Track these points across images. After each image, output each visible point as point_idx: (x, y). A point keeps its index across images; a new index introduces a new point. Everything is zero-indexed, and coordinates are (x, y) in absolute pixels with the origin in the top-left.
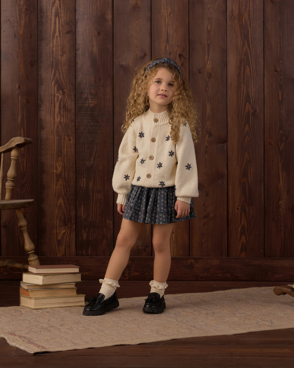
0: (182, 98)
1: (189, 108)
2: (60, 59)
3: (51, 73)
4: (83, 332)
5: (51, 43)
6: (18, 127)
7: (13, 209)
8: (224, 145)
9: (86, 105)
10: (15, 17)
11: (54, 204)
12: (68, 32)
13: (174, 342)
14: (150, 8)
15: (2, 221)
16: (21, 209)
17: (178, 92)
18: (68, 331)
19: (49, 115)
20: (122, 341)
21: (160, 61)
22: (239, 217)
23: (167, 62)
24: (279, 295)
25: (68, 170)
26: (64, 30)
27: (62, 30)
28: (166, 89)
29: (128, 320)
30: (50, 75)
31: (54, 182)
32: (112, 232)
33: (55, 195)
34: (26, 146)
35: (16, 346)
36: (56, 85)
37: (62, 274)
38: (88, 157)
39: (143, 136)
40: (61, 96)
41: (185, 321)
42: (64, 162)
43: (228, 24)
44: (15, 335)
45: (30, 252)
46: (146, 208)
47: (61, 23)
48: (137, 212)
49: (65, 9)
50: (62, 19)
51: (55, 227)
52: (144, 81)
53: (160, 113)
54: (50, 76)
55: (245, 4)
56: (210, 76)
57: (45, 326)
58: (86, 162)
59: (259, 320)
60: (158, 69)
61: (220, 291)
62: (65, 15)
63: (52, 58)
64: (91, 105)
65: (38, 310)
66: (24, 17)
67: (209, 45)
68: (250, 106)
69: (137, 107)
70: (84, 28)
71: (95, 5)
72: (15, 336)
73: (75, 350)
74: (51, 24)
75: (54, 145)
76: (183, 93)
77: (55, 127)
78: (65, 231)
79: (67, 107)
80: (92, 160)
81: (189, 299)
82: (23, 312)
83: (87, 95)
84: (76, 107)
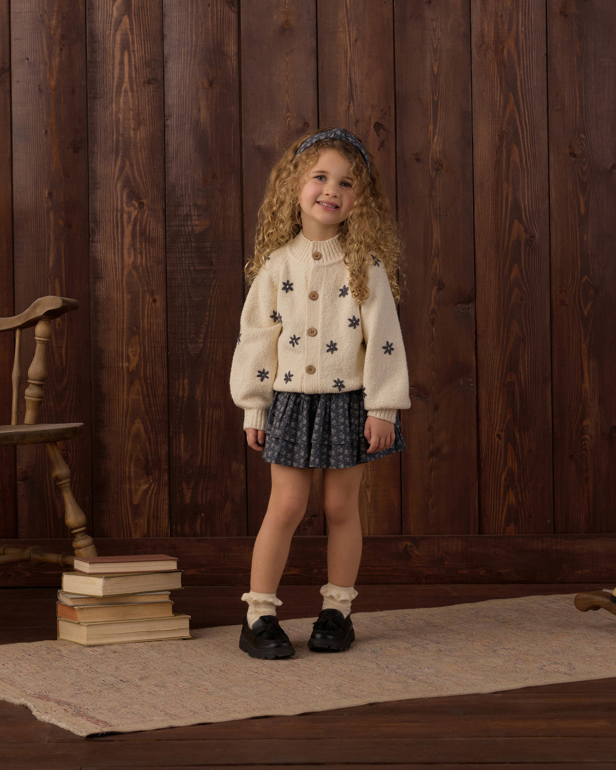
0: (368, 213)
1: (382, 233)
2: (132, 135)
3: (115, 164)
4: (186, 692)
5: (114, 104)
6: (50, 277)
7: (41, 443)
8: (469, 308)
9: (186, 228)
10: (40, 51)
11: (125, 432)
12: (149, 82)
13: (373, 709)
14: (315, 29)
15: (19, 467)
16: (58, 442)
17: (360, 201)
18: (157, 689)
19: (112, 252)
20: (267, 708)
21: (327, 135)
22: (503, 454)
23: (341, 139)
24: (586, 610)
25: (152, 361)
26: (139, 77)
27: (136, 78)
28: (335, 193)
29: (279, 665)
30: (113, 170)
31: (123, 386)
32: (244, 487)
33: (127, 412)
34: (66, 313)
35: (50, 722)
36: (125, 190)
37: (143, 575)
38: (192, 336)
39: (292, 289)
40: (136, 212)
41: (394, 667)
42: (144, 347)
43: (474, 60)
44: (48, 700)
45: (76, 531)
46: (310, 436)
47: (133, 64)
48: (291, 446)
49: (141, 35)
50: (137, 56)
51: (127, 478)
52: (292, 175)
53: (324, 242)
54: (113, 172)
55: (508, 20)
56: (438, 166)
57: (109, 679)
58: (188, 345)
59: (544, 663)
60: (321, 151)
61: (466, 604)
62: (142, 47)
63: (116, 135)
64: (197, 230)
65: (95, 648)
66: (58, 51)
67: (435, 104)
68: (522, 227)
69: (276, 228)
70: (181, 73)
71: (202, 25)
72: (48, 702)
73: (172, 728)
74: (113, 65)
75: (123, 312)
76: (370, 202)
77: (125, 275)
78: (148, 485)
79: (148, 234)
80: (200, 341)
81: (403, 621)
82: (64, 652)
83: (188, 208)
84: (167, 234)
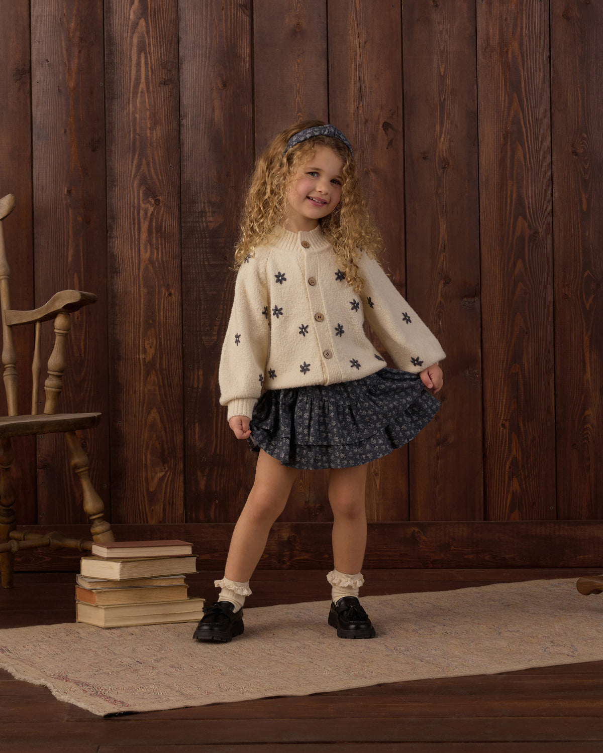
2: (148, 135)
3: (132, 162)
4: (201, 673)
5: (131, 104)
6: (69, 271)
7: (60, 431)
8: (474, 302)
9: (201, 224)
10: (60, 53)
11: (141, 421)
12: (164, 82)
15: (39, 456)
16: (76, 431)
18: (172, 670)
19: (130, 247)
20: (280, 688)
21: (320, 131)
22: (506, 441)
23: (333, 136)
24: (588, 594)
25: (168, 353)
26: (155, 78)
27: (152, 79)
28: (326, 191)
29: (291, 647)
30: (130, 168)
31: (140, 377)
33: (144, 402)
34: (84, 306)
35: (69, 702)
36: (142, 187)
37: (159, 559)
38: (207, 328)
39: (285, 280)
40: (152, 208)
41: (403, 648)
42: (160, 339)
43: (479, 62)
44: (68, 680)
45: (94, 517)
47: (149, 65)
49: (157, 38)
50: (153, 58)
51: (143, 466)
55: (512, 23)
56: (445, 164)
57: (127, 661)
58: (203, 338)
59: (548, 644)
60: (317, 148)
61: (471, 588)
62: (158, 49)
63: (133, 134)
64: (212, 226)
65: (113, 631)
66: (77, 53)
67: (442, 105)
68: (526, 223)
70: (196, 74)
71: (216, 28)
72: (68, 683)
74: (131, 66)
75: (140, 306)
77: (141, 270)
78: (163, 473)
79: (163, 229)
80: (214, 333)
81: (411, 604)
82: (83, 634)
83: (202, 205)
84: (182, 230)
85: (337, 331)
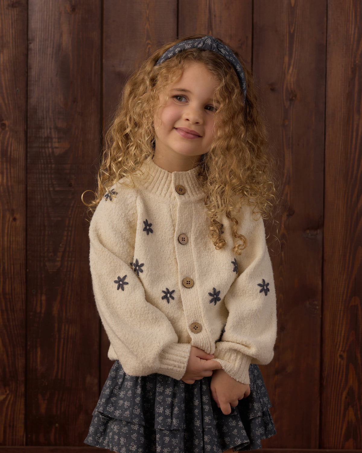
8: (317, 234)
9: (47, 150)
12: (13, 6)
21: (193, 44)
22: (343, 372)
25: (11, 278)
28: (197, 118)
38: (51, 254)
39: (152, 231)
56: (292, 97)
58: (47, 264)
64: (57, 152)
67: (292, 36)
78: (4, 396)
79: (9, 154)
80: (58, 259)
83: (49, 130)
84: (28, 155)
85: (211, 298)
